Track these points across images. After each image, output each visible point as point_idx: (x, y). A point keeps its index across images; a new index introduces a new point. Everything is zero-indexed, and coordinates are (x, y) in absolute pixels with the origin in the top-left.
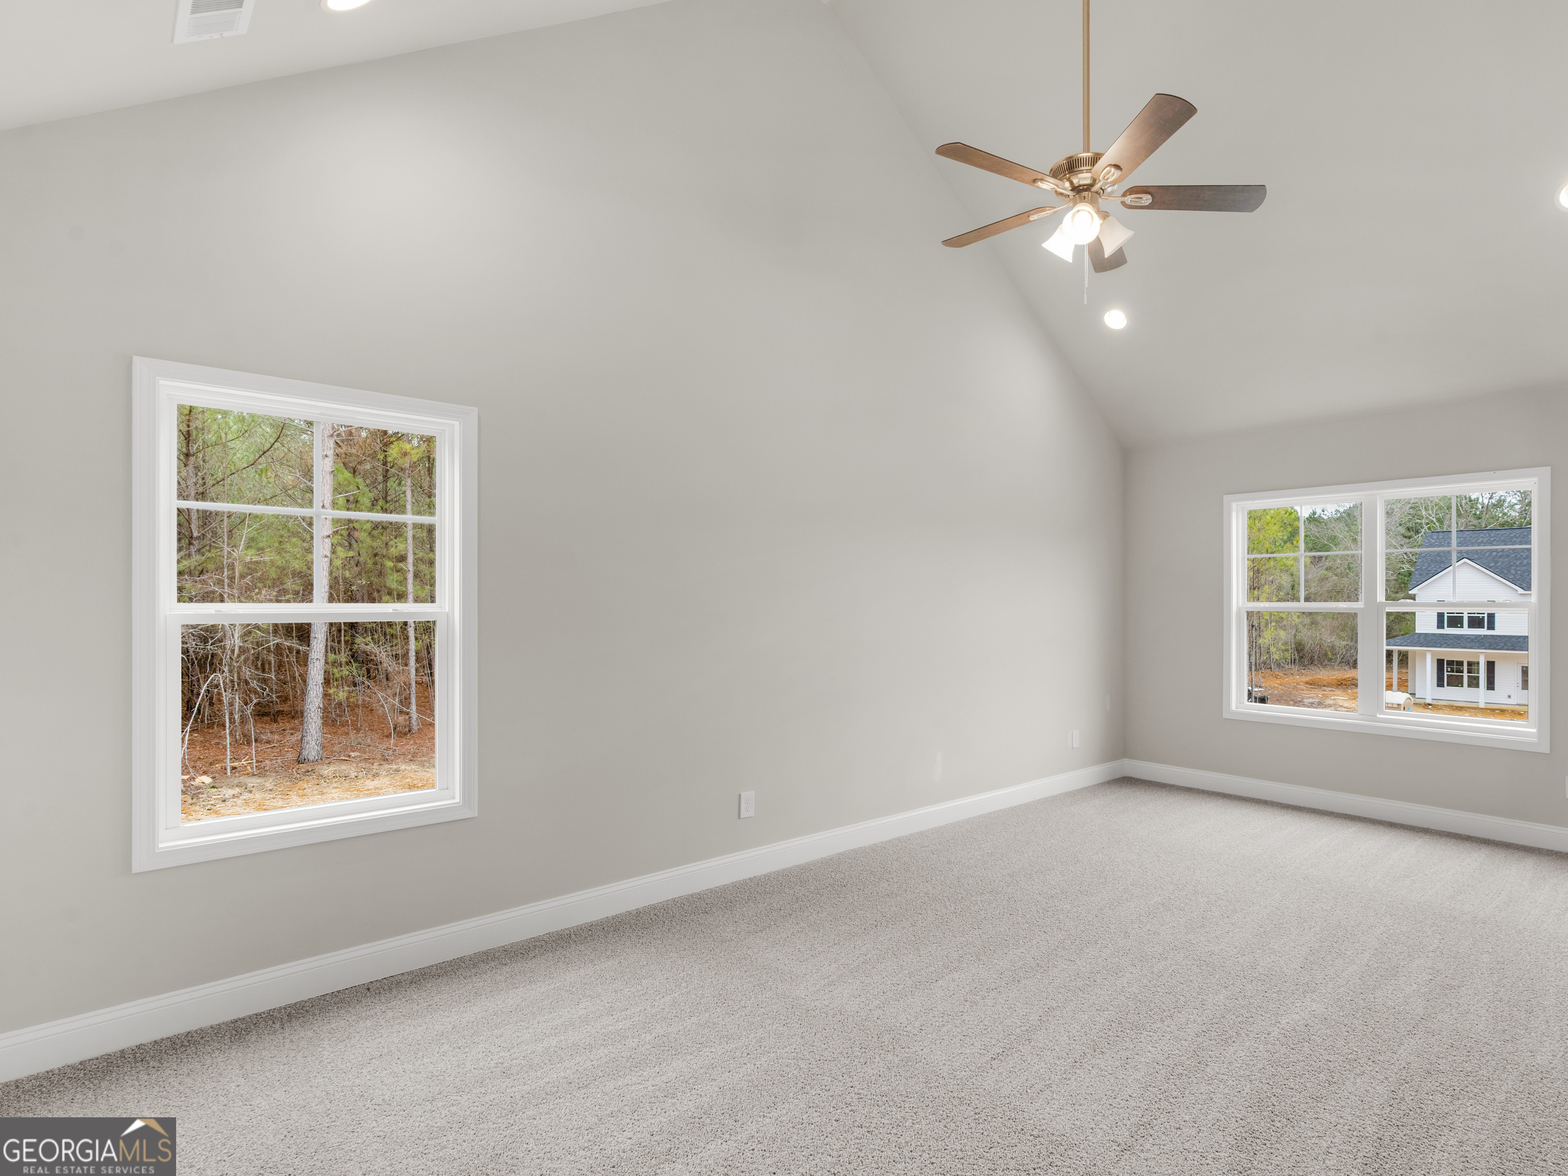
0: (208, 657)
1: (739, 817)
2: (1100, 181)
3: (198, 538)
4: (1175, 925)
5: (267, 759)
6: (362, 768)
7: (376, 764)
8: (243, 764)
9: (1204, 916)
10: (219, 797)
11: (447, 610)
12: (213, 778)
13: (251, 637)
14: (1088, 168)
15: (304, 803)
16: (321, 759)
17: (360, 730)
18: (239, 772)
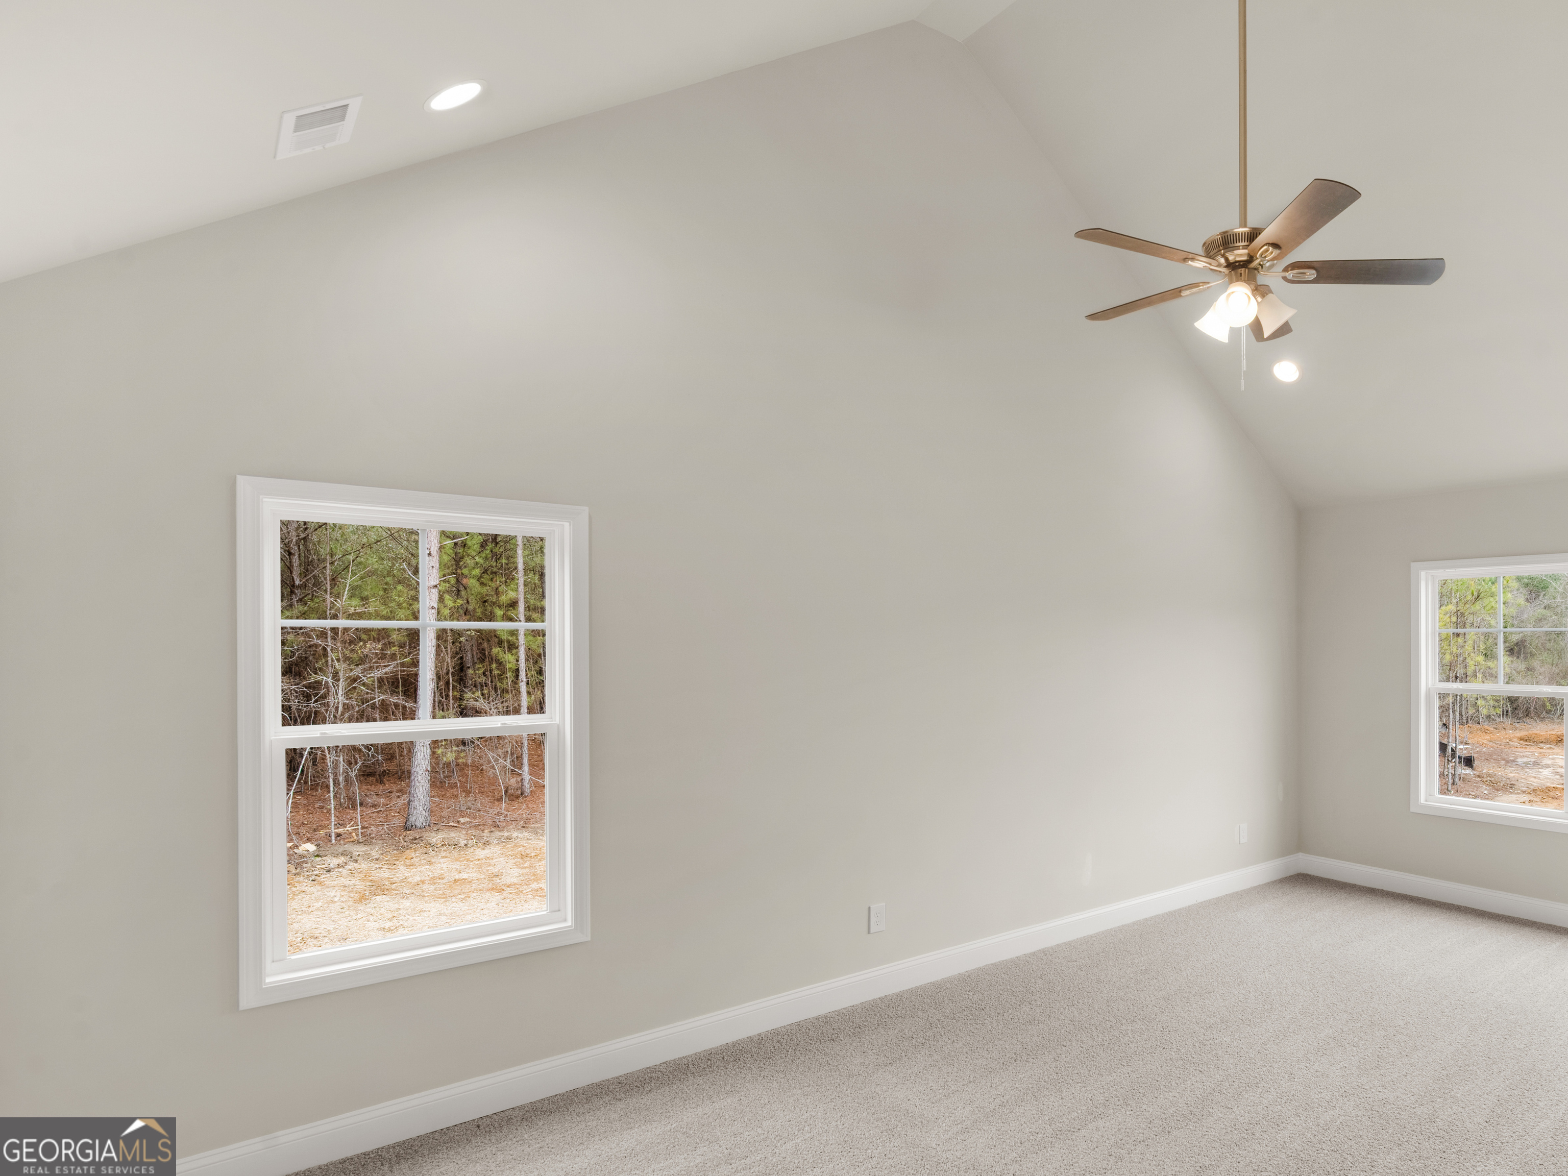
0: (312, 715)
1: (869, 932)
2: (1257, 258)
3: (299, 587)
4: (1347, 1066)
5: (373, 825)
6: (472, 835)
7: (486, 831)
8: (348, 830)
9: (1380, 1054)
10: (323, 866)
11: (558, 722)
12: (317, 845)
13: (355, 694)
14: (1243, 244)
15: (412, 874)
16: (429, 825)
17: (470, 792)
18: (344, 839)
